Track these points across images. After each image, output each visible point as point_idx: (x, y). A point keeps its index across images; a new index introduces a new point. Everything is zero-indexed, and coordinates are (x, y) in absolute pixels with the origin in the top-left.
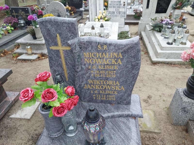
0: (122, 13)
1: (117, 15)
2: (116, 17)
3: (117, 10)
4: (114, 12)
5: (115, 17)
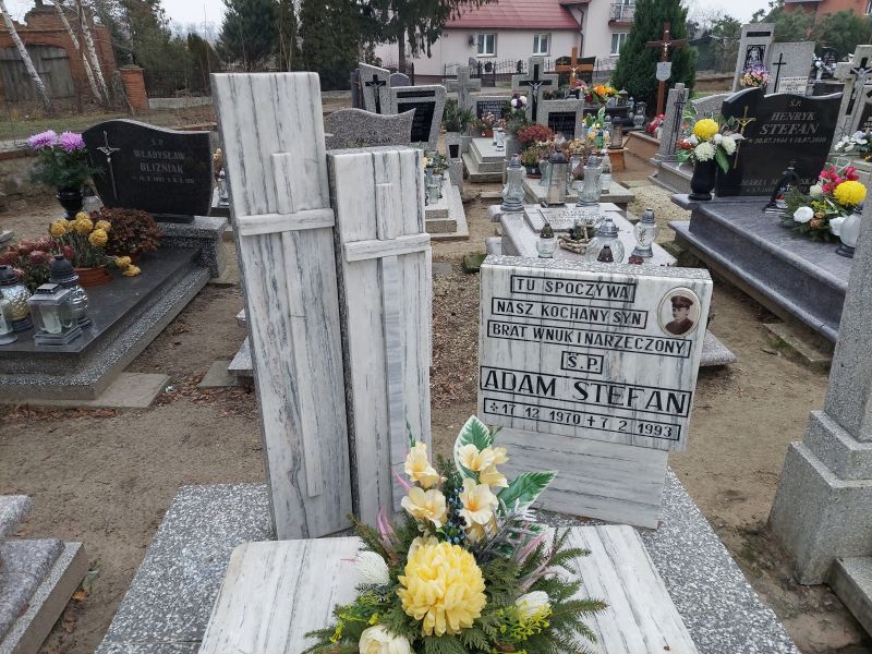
0: (639, 403)
1: (579, 407)
2: (570, 430)
3: (582, 361)
4: (547, 381)
5: (557, 428)
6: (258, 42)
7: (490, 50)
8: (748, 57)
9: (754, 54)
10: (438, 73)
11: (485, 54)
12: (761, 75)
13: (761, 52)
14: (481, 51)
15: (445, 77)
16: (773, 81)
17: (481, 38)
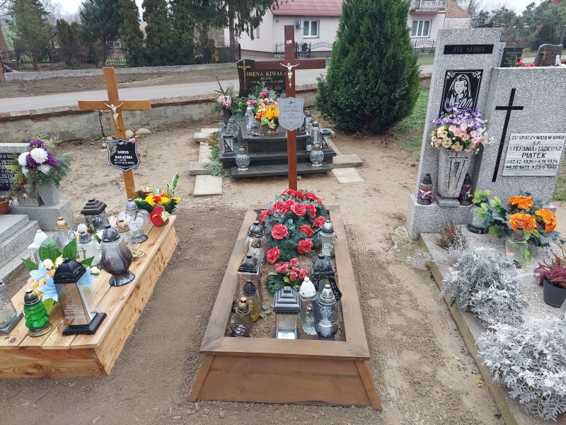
6: (107, 25)
7: (314, 33)
8: (448, 92)
9: (460, 86)
10: (272, 50)
11: (310, 36)
12: (469, 131)
13: (474, 84)
14: (306, 33)
15: (276, 53)
16: (494, 140)
17: (306, 24)
